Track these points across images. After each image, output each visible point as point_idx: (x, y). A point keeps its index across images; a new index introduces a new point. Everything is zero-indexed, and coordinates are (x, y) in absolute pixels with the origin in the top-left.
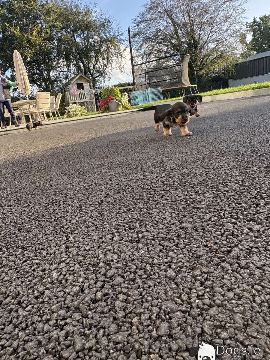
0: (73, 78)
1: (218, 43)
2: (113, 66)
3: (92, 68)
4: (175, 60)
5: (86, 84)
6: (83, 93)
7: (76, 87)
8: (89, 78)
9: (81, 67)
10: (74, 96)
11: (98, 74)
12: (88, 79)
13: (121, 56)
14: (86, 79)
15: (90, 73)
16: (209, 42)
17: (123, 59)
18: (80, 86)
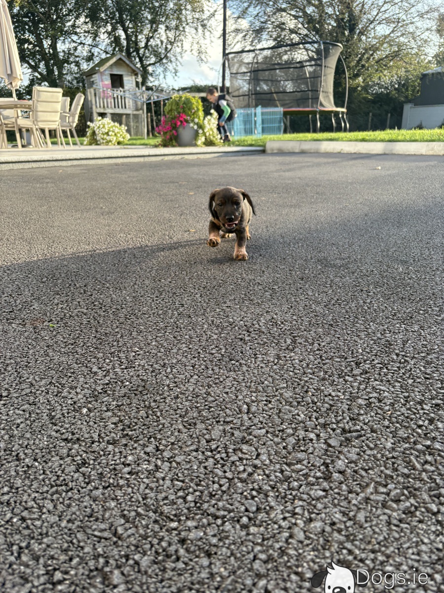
0: (103, 62)
1: (395, 27)
2: (187, 45)
3: (142, 44)
4: (307, 50)
5: (130, 78)
6: (121, 97)
7: (108, 82)
8: (135, 66)
9: (120, 39)
10: (103, 99)
11: (153, 60)
12: (134, 68)
13: (204, 26)
14: (130, 67)
15: (138, 54)
16: (379, 23)
17: (207, 33)
18: (117, 81)
